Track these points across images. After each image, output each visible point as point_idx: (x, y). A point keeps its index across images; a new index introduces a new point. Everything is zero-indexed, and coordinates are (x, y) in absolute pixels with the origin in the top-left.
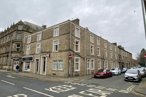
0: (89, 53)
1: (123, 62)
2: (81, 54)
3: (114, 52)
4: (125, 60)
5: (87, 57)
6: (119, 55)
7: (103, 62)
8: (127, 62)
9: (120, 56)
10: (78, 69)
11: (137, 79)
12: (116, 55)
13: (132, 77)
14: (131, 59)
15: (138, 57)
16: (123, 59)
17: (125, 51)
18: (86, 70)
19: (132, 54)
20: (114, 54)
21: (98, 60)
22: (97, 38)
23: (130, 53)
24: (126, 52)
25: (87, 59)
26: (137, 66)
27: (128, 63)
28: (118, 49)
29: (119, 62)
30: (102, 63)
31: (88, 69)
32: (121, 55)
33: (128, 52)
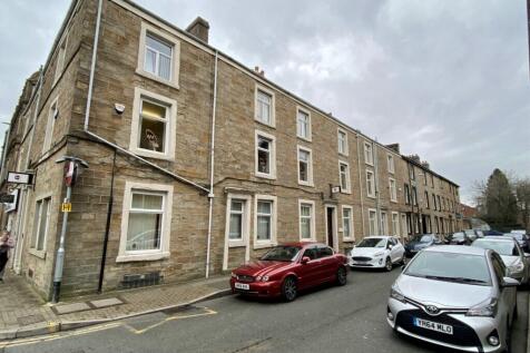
0: (244, 166)
1: (426, 212)
2: (181, 168)
3: (384, 172)
4: (432, 207)
5: (231, 185)
6: (406, 186)
7: (330, 210)
8: (439, 215)
9: (410, 190)
10: (156, 245)
11: (494, 333)
12: (393, 187)
13: (444, 318)
14: (456, 203)
15: (481, 195)
16: (421, 199)
17: (432, 174)
18: (222, 250)
19: (457, 187)
20: (383, 182)
21: (301, 201)
22: (298, 107)
23: (450, 183)
24: (435, 179)
25: (230, 196)
26: (476, 225)
27: (445, 215)
28: (405, 164)
29: (409, 214)
30: (323, 216)
31: (229, 242)
32: (414, 188)
33: (441, 178)
